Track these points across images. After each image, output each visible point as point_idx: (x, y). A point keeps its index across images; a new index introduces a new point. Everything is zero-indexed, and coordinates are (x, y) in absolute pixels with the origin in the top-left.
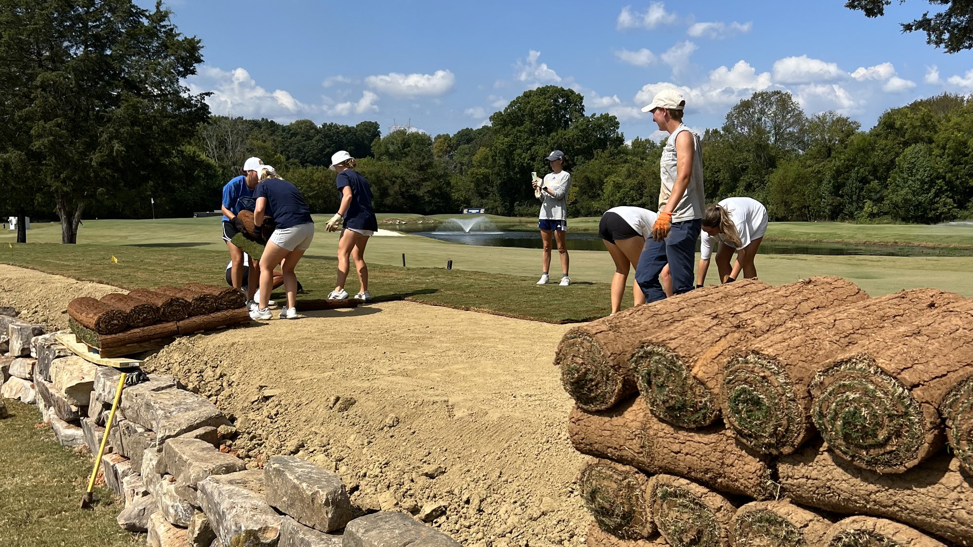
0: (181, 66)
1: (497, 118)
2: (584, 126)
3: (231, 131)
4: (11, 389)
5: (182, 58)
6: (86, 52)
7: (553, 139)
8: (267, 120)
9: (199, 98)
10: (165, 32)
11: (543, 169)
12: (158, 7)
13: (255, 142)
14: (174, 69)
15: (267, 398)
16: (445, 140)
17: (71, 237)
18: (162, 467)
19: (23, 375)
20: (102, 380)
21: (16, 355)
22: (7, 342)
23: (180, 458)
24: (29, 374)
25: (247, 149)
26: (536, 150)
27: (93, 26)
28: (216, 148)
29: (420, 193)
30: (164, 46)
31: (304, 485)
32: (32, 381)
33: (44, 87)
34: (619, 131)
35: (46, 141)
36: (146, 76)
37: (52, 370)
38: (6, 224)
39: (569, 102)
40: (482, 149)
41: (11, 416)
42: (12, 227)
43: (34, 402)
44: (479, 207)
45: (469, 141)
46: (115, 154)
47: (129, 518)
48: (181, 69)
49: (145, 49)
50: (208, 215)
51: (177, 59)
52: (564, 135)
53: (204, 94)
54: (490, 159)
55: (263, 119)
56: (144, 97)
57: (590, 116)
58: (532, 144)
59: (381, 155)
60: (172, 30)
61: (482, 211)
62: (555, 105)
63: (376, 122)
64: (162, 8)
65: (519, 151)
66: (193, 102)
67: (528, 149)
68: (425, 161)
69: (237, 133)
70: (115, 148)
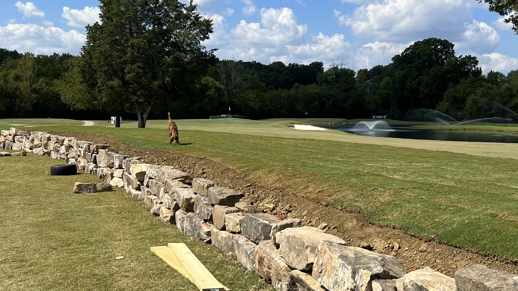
0: (202, 35)
1: (397, 58)
2: (454, 64)
3: (234, 69)
4: (114, 182)
5: (203, 30)
6: (154, 28)
7: (433, 72)
8: (255, 62)
9: (211, 52)
10: (194, 17)
11: (426, 91)
12: (191, 3)
13: (247, 75)
14: (198, 36)
15: (204, 173)
16: (365, 72)
17: (143, 125)
18: (166, 190)
19: (119, 176)
20: (149, 169)
21: (117, 167)
22: (113, 163)
23: (171, 185)
24: (122, 175)
25: (243, 79)
26: (421, 78)
27: (158, 14)
28: (225, 79)
29: (346, 106)
30: (193, 23)
31: (202, 183)
32: (123, 178)
33: (132, 46)
34: (478, 66)
35: (132, 76)
36: (183, 40)
37: (131, 169)
38: (109, 121)
39: (445, 48)
40: (386, 78)
41: (114, 191)
42: (113, 122)
43: (123, 187)
44: (383, 114)
45: (379, 73)
46: (166, 82)
47: (155, 211)
48: (202, 36)
49: (184, 26)
50: (217, 118)
51: (200, 31)
52: (441, 69)
53: (213, 50)
54: (391, 85)
55: (253, 61)
56: (182, 52)
57: (458, 57)
58: (419, 75)
59: (323, 82)
60: (198, 15)
61: (385, 117)
62: (435, 50)
63: (321, 62)
64: (193, 4)
65: (410, 79)
66: (207, 54)
67: (416, 78)
68: (350, 86)
69: (237, 71)
70: (166, 79)
